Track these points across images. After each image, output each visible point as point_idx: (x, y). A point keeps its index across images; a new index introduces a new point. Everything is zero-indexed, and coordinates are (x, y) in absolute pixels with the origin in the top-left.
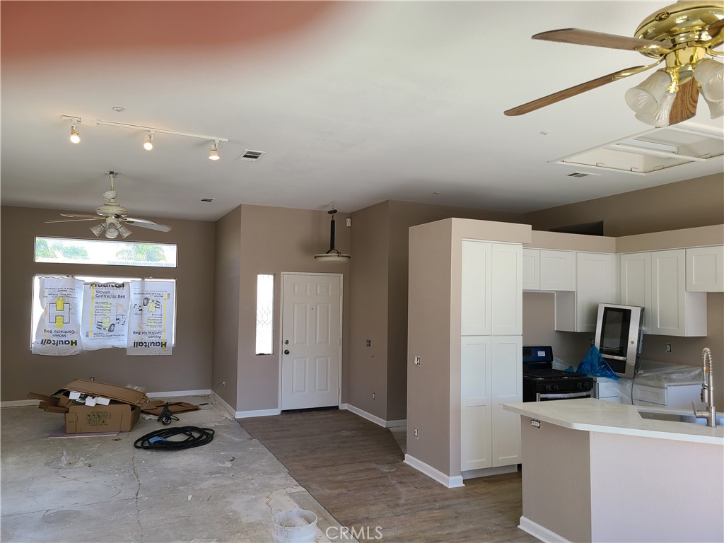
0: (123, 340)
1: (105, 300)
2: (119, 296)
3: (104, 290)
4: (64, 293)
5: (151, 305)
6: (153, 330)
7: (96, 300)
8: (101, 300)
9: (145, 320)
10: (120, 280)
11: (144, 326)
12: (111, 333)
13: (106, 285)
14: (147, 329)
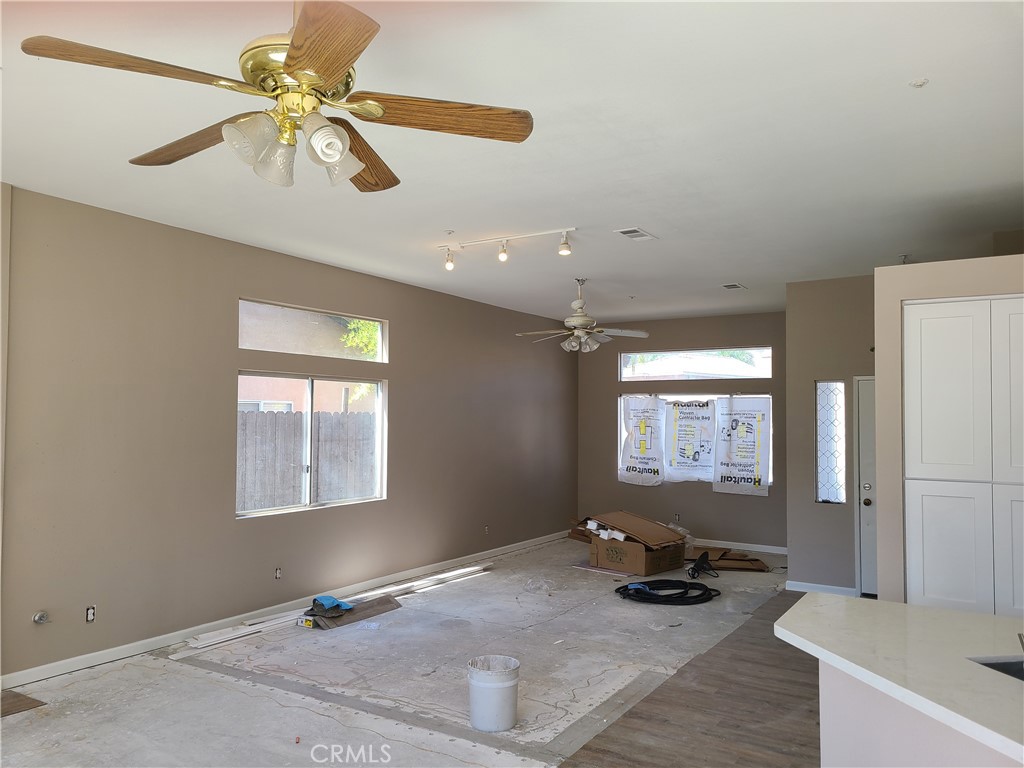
0: (708, 472)
1: (689, 422)
2: (703, 418)
3: (687, 410)
4: (646, 414)
5: (741, 429)
6: (744, 461)
7: (679, 423)
8: (684, 422)
9: (735, 449)
10: (703, 398)
11: (733, 456)
12: (695, 463)
13: (689, 405)
14: (737, 460)
